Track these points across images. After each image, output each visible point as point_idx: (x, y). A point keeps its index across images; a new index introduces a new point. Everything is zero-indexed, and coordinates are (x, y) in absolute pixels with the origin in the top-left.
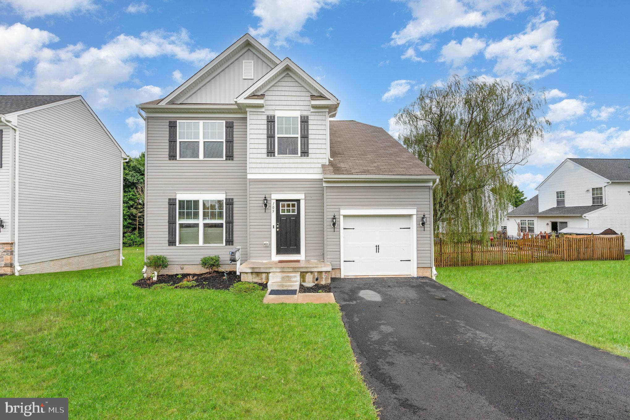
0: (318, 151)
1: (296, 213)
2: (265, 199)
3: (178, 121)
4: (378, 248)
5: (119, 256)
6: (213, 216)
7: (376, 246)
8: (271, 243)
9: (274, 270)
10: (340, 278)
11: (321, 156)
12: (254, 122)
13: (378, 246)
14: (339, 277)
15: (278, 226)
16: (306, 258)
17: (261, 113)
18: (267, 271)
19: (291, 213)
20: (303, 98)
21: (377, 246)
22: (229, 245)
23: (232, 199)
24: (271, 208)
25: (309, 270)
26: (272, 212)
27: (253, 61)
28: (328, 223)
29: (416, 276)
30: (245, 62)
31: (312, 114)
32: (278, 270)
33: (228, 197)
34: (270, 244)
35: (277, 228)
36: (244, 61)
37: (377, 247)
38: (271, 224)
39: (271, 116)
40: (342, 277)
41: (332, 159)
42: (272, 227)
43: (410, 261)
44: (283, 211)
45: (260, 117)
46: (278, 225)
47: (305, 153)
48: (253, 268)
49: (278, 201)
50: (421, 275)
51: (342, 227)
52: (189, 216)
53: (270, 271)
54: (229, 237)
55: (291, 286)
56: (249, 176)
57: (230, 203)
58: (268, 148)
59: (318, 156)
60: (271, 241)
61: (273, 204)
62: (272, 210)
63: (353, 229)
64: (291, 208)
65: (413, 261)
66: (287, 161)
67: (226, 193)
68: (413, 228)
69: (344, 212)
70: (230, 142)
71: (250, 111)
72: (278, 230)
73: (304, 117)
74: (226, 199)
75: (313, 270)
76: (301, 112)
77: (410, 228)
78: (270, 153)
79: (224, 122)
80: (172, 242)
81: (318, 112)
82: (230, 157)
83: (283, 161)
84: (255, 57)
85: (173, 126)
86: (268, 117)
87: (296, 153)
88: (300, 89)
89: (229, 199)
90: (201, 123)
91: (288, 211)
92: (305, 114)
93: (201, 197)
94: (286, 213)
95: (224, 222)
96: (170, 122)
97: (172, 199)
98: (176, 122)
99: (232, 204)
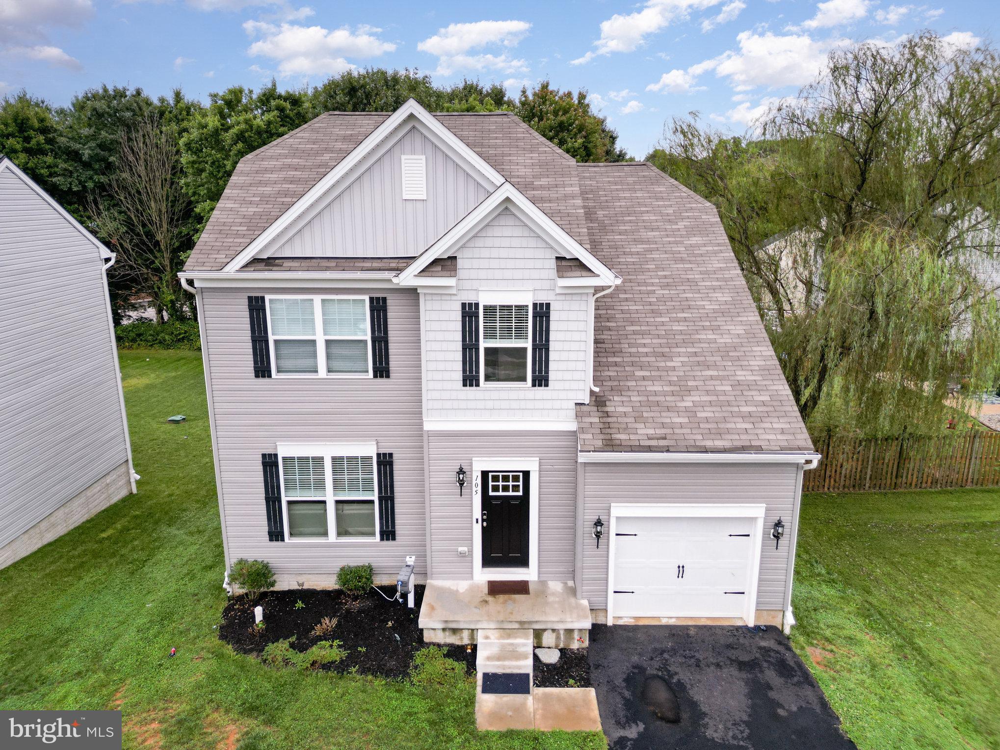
0: (568, 376)
1: (520, 493)
2: (461, 471)
3: (267, 298)
4: (681, 570)
5: (128, 473)
6: (353, 486)
7: (679, 567)
8: (472, 549)
9: (485, 625)
10: (605, 626)
11: (574, 385)
12: (434, 316)
13: (683, 567)
14: (604, 623)
15: (485, 517)
16: (539, 577)
17: (448, 298)
18: (473, 627)
19: (511, 493)
20: (539, 264)
21: (681, 566)
22: (388, 539)
23: (391, 455)
24: (471, 487)
25: (549, 626)
26: (474, 493)
27: (423, 157)
28: (586, 528)
29: (751, 624)
30: (405, 159)
31: (559, 298)
32: (493, 626)
33: (382, 451)
34: (471, 552)
35: (483, 520)
36: (403, 157)
37: (681, 568)
38: (472, 515)
39: (470, 305)
40: (610, 623)
41: (597, 389)
42: (475, 521)
43: (743, 593)
44: (495, 488)
45: (446, 305)
46: (485, 514)
47: (541, 380)
48: (446, 622)
49: (485, 474)
50: (762, 623)
51: (613, 532)
52: (305, 485)
53: (477, 627)
54: (387, 527)
55: (519, 667)
56: (427, 426)
57: (386, 462)
58: (464, 371)
59: (567, 385)
60: (472, 546)
61: (477, 480)
62: (474, 489)
63: (635, 535)
64: (511, 483)
65: (750, 593)
66: (504, 395)
67: (377, 443)
68: (755, 535)
69: (618, 510)
70: (381, 341)
71: (425, 294)
72: (485, 524)
73: (541, 305)
74: (379, 455)
75: (556, 627)
76: (534, 295)
77: (748, 535)
78: (470, 380)
79: (366, 298)
80: (276, 535)
81: (572, 294)
82: (382, 370)
83: (495, 395)
84: (429, 147)
85: (256, 307)
86: (464, 305)
87: (523, 379)
88: (532, 242)
89: (385, 454)
90: (317, 299)
91: (506, 488)
92: (542, 298)
93: (328, 451)
94: (501, 493)
95: (375, 497)
96: (250, 299)
97: (270, 455)
98: (263, 298)
99: (391, 464)
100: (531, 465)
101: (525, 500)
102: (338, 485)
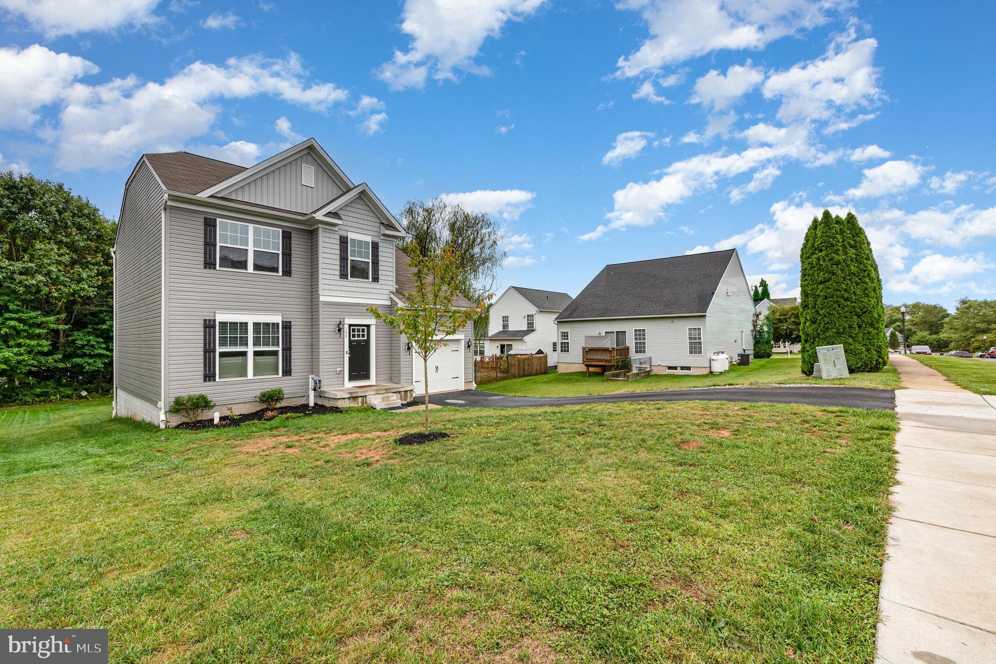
0: (386, 278)
1: (366, 339)
2: (339, 323)
3: (218, 220)
4: (437, 369)
6: (266, 341)
7: (436, 367)
8: (344, 370)
9: (370, 393)
11: (389, 283)
12: (326, 240)
15: (350, 351)
16: (375, 383)
17: (334, 232)
19: (361, 339)
20: (374, 224)
22: (287, 375)
23: (290, 322)
24: (344, 333)
25: (398, 390)
26: (345, 338)
27: (312, 167)
28: (403, 347)
31: (382, 240)
32: (373, 393)
33: (285, 320)
35: (349, 354)
36: (303, 165)
38: (344, 350)
39: (344, 237)
41: (397, 287)
42: (345, 353)
43: (458, 378)
44: (354, 336)
45: (333, 238)
46: (350, 349)
47: (376, 279)
49: (350, 326)
50: (468, 388)
51: (414, 351)
52: (234, 342)
54: (287, 367)
56: (322, 299)
57: (287, 327)
58: (340, 270)
59: (386, 282)
60: (344, 368)
61: (346, 327)
62: (345, 335)
64: (361, 332)
65: (461, 376)
66: (359, 284)
67: (282, 314)
68: (460, 352)
70: (287, 255)
71: (323, 228)
72: (350, 356)
73: (375, 243)
74: (283, 322)
75: (401, 390)
76: (372, 238)
77: (458, 352)
78: (343, 276)
79: (279, 230)
80: (209, 376)
81: (388, 240)
82: (288, 272)
83: (355, 284)
84: (315, 163)
85: (210, 225)
86: (341, 237)
87: (367, 278)
88: (371, 214)
89: (286, 322)
90: (251, 227)
91: (359, 336)
92: (376, 240)
93: (250, 319)
94: (356, 339)
95: (280, 349)
96: (205, 219)
97: (210, 320)
98: (215, 220)
99: (290, 328)
100: (372, 321)
101: (368, 341)
102: (256, 343)
